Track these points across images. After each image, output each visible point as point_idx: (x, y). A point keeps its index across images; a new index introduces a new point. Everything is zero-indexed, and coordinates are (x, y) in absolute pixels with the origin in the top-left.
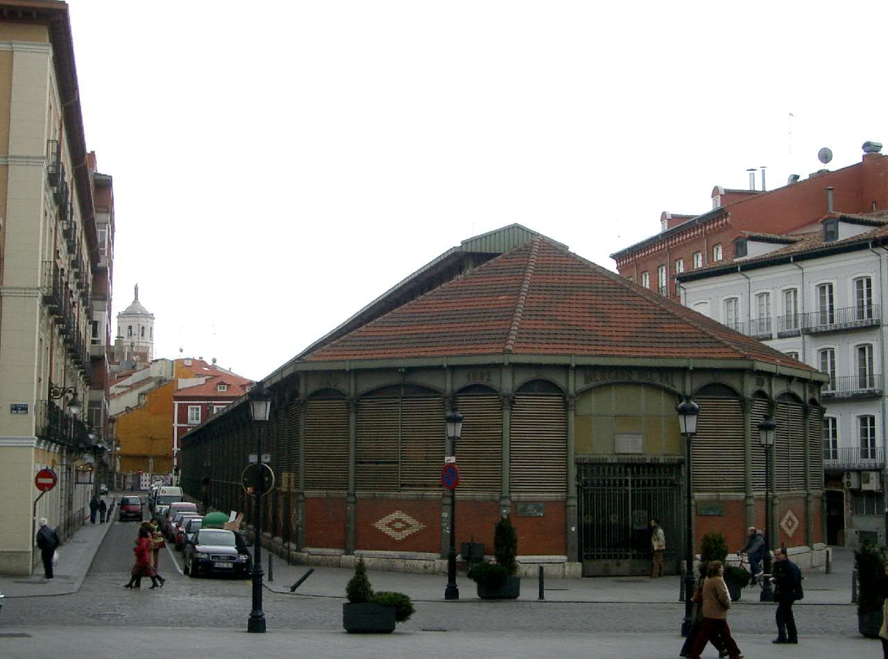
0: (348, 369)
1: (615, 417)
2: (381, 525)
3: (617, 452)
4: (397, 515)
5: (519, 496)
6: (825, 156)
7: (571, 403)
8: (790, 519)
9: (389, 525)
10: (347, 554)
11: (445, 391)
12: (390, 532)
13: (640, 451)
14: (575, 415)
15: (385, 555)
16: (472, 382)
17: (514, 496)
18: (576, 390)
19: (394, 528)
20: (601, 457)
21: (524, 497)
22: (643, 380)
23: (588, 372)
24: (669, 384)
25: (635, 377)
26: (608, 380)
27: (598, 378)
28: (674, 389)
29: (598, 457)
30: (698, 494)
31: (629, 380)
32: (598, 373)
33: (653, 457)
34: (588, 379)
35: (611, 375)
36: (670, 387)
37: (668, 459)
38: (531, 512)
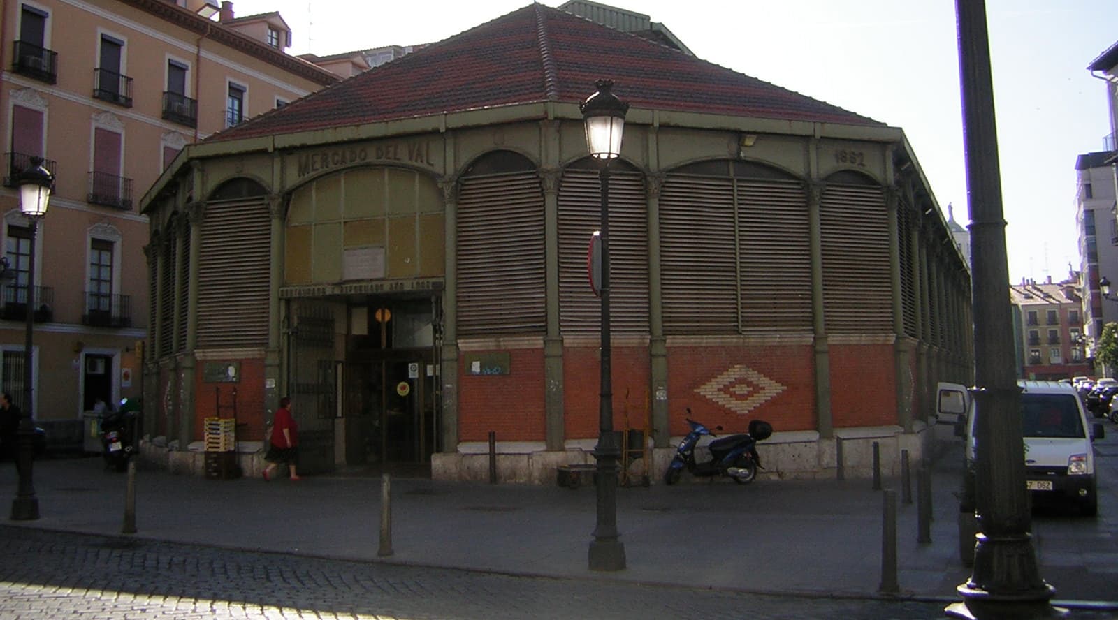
1: (345, 222)
13: (381, 275)
17: (199, 354)
18: (284, 188)
20: (316, 288)
21: (212, 354)
22: (383, 160)
23: (304, 159)
24: (422, 161)
25: (372, 158)
26: (332, 167)
27: (318, 166)
28: (430, 168)
29: (311, 288)
30: (462, 341)
31: (362, 163)
32: (318, 159)
33: (394, 283)
34: (302, 170)
35: (337, 158)
36: (424, 165)
37: (418, 283)
38: (222, 376)
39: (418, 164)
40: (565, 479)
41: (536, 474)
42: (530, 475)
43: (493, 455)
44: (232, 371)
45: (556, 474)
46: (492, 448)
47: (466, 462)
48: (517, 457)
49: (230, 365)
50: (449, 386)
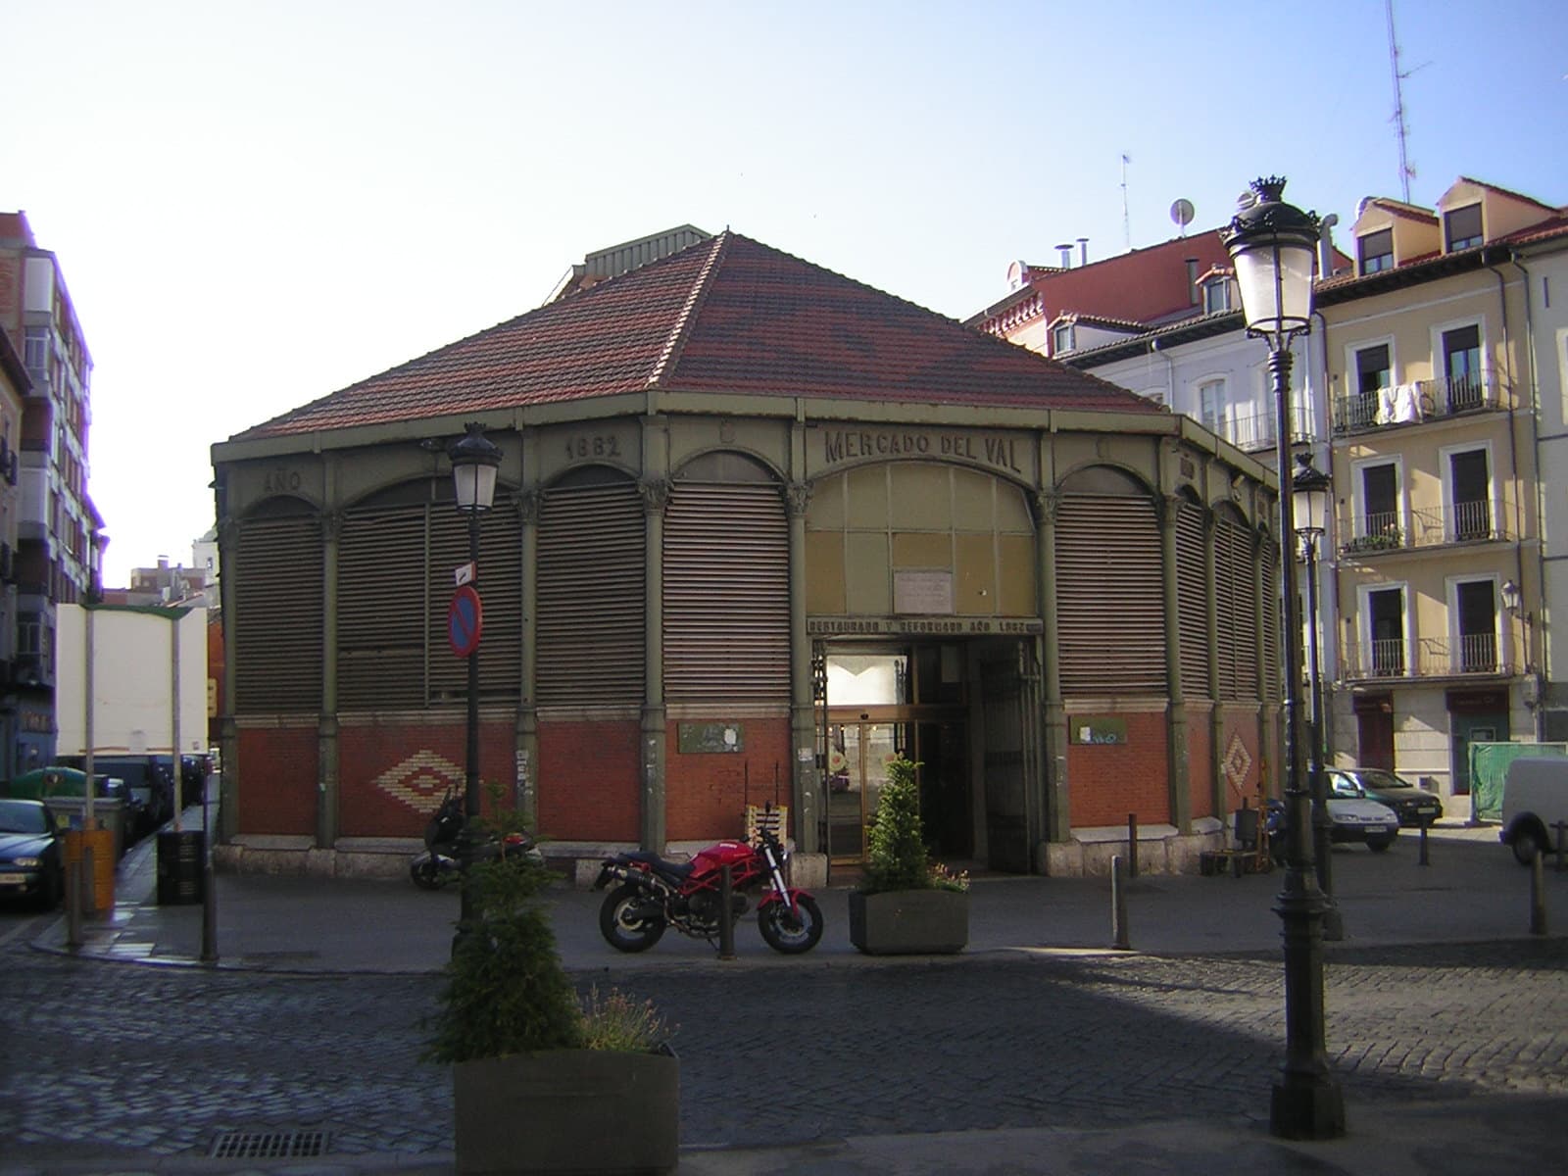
0: (317, 451)
1: (894, 534)
2: (389, 781)
3: (898, 611)
4: (421, 759)
5: (683, 708)
6: (1183, 211)
7: (798, 500)
8: (1238, 754)
9: (407, 782)
10: (319, 846)
11: (521, 484)
12: (407, 796)
13: (948, 610)
14: (807, 531)
15: (398, 847)
16: (578, 461)
17: (673, 711)
18: (809, 475)
19: (416, 788)
20: (864, 622)
21: (696, 710)
22: (951, 456)
23: (833, 436)
24: (1005, 465)
25: (935, 450)
26: (877, 455)
27: (856, 449)
28: (1016, 475)
29: (857, 621)
30: (1071, 701)
31: (923, 455)
32: (855, 440)
33: (976, 621)
34: (832, 453)
35: (884, 443)
36: (1008, 470)
37: (1008, 624)
38: (713, 743)
39: (1001, 467)
40: (1210, 865)
41: (1176, 862)
42: (1167, 866)
43: (1133, 841)
44: (730, 737)
45: (1198, 861)
46: (1133, 833)
47: (1092, 852)
48: (1153, 844)
49: (728, 728)
50: (1061, 758)
